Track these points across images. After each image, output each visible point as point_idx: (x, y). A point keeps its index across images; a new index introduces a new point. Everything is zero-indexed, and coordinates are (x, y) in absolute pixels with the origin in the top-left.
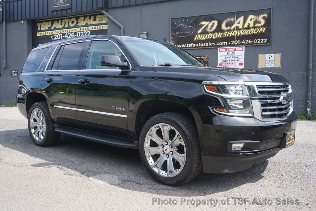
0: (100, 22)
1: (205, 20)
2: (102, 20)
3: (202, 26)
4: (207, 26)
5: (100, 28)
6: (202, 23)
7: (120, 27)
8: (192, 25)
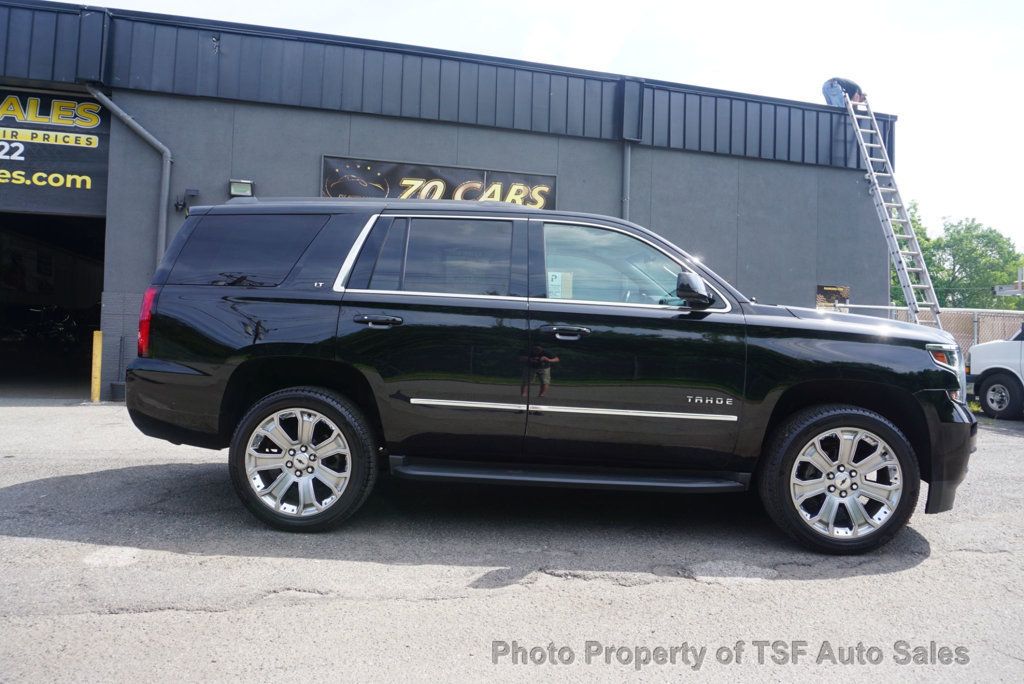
0: (68, 123)
1: (414, 175)
2: (76, 116)
3: (406, 188)
4: (418, 191)
5: (66, 139)
6: (406, 182)
7: (159, 153)
8: (380, 181)
